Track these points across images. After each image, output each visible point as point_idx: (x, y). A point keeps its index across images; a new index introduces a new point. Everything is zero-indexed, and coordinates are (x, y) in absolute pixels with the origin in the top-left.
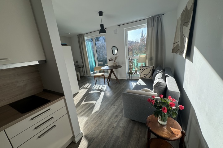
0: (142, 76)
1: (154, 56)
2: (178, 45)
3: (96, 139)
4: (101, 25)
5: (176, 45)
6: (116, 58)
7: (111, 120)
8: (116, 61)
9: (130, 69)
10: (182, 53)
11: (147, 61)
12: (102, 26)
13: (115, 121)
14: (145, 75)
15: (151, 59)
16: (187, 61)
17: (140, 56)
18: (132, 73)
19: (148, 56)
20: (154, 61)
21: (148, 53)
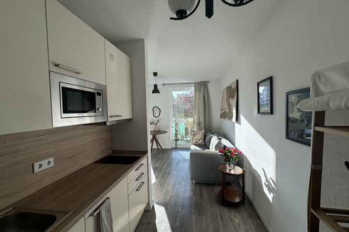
0: (194, 141)
1: (202, 120)
2: (225, 111)
3: (170, 204)
4: (154, 85)
5: (223, 111)
6: (158, 121)
7: (176, 187)
8: (158, 124)
9: (176, 135)
10: (231, 118)
11: (195, 126)
12: (156, 86)
13: (181, 187)
14: (197, 141)
15: (199, 124)
16: (236, 125)
17: (188, 120)
18: (179, 140)
19: (196, 120)
20: (202, 126)
21: (196, 117)
